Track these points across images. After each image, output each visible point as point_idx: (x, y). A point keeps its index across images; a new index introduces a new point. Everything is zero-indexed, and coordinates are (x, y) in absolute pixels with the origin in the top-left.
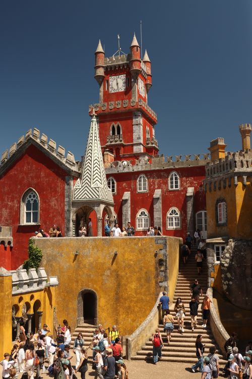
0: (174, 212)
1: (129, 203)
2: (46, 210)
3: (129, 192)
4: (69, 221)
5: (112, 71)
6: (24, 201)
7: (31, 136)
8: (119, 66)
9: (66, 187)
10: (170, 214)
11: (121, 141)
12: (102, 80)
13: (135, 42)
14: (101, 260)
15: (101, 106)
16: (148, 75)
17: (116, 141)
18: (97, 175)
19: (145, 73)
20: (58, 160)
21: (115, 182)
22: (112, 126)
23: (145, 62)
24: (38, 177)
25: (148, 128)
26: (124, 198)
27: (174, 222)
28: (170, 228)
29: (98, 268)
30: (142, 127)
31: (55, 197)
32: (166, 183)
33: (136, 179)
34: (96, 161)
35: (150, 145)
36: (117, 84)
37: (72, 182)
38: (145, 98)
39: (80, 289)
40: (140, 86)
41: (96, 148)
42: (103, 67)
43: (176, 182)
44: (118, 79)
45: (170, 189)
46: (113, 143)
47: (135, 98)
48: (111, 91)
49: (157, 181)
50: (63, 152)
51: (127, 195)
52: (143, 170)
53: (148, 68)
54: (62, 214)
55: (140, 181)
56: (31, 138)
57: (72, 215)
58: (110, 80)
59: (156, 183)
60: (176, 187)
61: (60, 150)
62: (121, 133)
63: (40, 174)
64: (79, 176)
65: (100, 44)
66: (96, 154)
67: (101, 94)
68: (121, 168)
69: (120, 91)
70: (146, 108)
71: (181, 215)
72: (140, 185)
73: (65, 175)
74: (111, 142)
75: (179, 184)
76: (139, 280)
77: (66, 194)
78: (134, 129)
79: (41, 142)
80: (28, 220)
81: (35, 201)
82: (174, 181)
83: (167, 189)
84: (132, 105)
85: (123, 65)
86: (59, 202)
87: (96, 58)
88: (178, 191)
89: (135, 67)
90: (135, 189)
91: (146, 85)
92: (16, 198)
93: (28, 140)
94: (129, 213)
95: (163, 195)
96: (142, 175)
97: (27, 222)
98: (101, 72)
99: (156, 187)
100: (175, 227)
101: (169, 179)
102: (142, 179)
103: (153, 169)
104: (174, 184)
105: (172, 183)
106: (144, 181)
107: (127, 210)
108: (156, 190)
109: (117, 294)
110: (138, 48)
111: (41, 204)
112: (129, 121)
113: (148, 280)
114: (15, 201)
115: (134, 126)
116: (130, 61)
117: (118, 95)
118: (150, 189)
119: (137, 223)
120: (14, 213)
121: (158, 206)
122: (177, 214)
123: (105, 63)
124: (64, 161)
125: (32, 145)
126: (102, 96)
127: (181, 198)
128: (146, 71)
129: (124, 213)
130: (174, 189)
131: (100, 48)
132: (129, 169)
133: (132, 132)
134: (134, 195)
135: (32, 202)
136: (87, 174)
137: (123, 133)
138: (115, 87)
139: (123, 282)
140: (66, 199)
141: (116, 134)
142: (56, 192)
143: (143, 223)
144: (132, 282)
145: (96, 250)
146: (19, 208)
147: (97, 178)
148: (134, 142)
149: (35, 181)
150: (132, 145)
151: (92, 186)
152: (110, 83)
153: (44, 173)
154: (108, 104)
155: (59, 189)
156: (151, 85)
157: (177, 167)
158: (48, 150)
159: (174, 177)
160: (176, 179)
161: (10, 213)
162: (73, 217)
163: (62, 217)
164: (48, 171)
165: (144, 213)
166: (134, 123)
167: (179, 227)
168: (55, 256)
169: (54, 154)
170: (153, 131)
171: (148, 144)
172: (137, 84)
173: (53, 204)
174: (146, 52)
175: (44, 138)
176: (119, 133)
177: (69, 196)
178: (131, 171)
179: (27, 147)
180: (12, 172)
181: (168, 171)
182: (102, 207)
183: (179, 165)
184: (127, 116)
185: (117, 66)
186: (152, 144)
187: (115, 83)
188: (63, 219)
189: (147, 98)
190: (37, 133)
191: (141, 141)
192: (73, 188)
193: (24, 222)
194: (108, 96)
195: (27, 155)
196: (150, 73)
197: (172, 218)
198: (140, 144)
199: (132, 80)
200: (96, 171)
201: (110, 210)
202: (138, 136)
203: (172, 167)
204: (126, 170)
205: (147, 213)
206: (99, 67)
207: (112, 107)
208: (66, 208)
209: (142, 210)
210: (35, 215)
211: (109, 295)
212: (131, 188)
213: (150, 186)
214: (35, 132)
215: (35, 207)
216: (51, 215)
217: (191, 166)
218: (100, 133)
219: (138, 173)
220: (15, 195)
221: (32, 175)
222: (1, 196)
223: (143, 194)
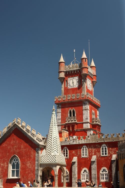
0: (104, 170)
1: (76, 164)
2: (24, 169)
3: (77, 157)
4: (38, 176)
5: (69, 74)
6: (10, 163)
7: (16, 123)
8: (74, 71)
9: (36, 155)
10: (102, 172)
11: (75, 121)
12: (63, 80)
13: (84, 56)
15: (62, 97)
16: (94, 75)
17: (72, 121)
18: (55, 147)
19: (92, 74)
20: (32, 138)
21: (68, 150)
22: (69, 111)
23: (91, 67)
24: (19, 148)
25: (93, 111)
26: (73, 161)
27: (104, 177)
28: (102, 181)
30: (89, 111)
31: (29, 161)
32: (100, 152)
33: (81, 149)
34: (55, 138)
35: (95, 123)
36: (73, 83)
37: (40, 152)
38: (92, 90)
40: (88, 84)
42: (64, 72)
43: (106, 151)
44: (73, 80)
45: (102, 155)
46: (70, 122)
47: (85, 92)
48: (69, 87)
49: (94, 150)
50: (35, 133)
51: (75, 159)
52: (85, 143)
53: (94, 71)
54: (34, 171)
55: (83, 150)
56: (15, 124)
57: (39, 172)
58: (68, 80)
59: (93, 152)
60: (106, 154)
61: (33, 132)
62: (75, 115)
63: (21, 147)
64: (44, 147)
65: (62, 57)
66: (55, 134)
67: (63, 89)
68: (72, 142)
69: (75, 87)
70: (92, 98)
71: (109, 172)
72: (83, 152)
73: (36, 147)
74: (69, 121)
75: (107, 152)
77: (36, 159)
78: (84, 112)
79: (22, 126)
80: (13, 175)
81: (18, 163)
82: (104, 150)
83: (100, 155)
84: (82, 97)
85: (77, 70)
86: (32, 164)
87: (59, 66)
88: (107, 156)
89: (84, 72)
90: (80, 155)
91: (93, 82)
92: (6, 161)
93: (14, 125)
94: (77, 170)
95: (97, 159)
96: (84, 146)
97: (12, 176)
98: (62, 75)
99: (93, 154)
100: (105, 180)
101: (101, 149)
102: (85, 149)
103: (91, 142)
104: (104, 152)
105: (103, 151)
106: (86, 150)
107: (75, 168)
108: (93, 156)
110: (86, 59)
111: (21, 165)
112: (80, 107)
114: (5, 163)
115: (83, 111)
116: (82, 68)
117: (74, 90)
118: (89, 155)
119: (82, 177)
120: (5, 171)
121: (94, 166)
122: (106, 172)
123: (65, 69)
124: (35, 139)
125: (16, 128)
126: (63, 90)
127: (108, 161)
128: (92, 73)
129: (73, 170)
130: (104, 155)
131: (62, 60)
132: (76, 142)
133: (82, 114)
134: (79, 159)
135: (15, 164)
136: (49, 147)
137: (76, 115)
138: (72, 85)
140: (36, 162)
141: (72, 116)
142: (30, 158)
143: (85, 177)
146: (8, 167)
147: (55, 149)
148: (84, 121)
149: (18, 151)
150: (83, 123)
151: (52, 154)
152: (69, 82)
153: (23, 146)
154: (67, 96)
155: (32, 156)
156: (96, 82)
157: (106, 141)
158: (26, 132)
159: (104, 148)
160: (105, 149)
161: (2, 170)
162: (40, 173)
163: (33, 174)
164: (26, 144)
165: (86, 170)
166: (83, 109)
167: (108, 180)
169: (29, 134)
170: (98, 112)
171: (93, 122)
172: (86, 83)
173: (28, 165)
174: (93, 60)
175: (24, 124)
176: (74, 115)
177: (38, 161)
178: (78, 143)
179: (13, 129)
181: (100, 144)
182: (58, 167)
183: (107, 140)
184: (79, 104)
185: (73, 71)
186: (96, 122)
187: (71, 81)
188: (34, 175)
189: (93, 90)
190: (19, 121)
191: (89, 121)
192: (40, 155)
193: (10, 177)
194: (67, 91)
195: (13, 134)
196: (95, 74)
197: (103, 175)
198: (88, 122)
199: (83, 80)
200: (55, 145)
201: (63, 169)
202: (86, 117)
203: (103, 141)
204: (75, 143)
205: (87, 171)
206: (61, 72)
207: (70, 98)
208: (36, 168)
209: (85, 169)
210: (17, 172)
212: (77, 154)
213: (89, 153)
214: (18, 120)
215: (18, 167)
216: (27, 172)
217: (114, 141)
218: (62, 115)
219: (82, 145)
220: (5, 159)
221: (16, 147)
223: (85, 159)
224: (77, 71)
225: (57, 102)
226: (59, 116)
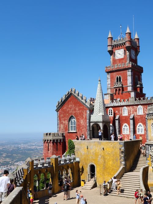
0: (140, 125)
1: (119, 121)
2: (79, 125)
3: (119, 115)
5: (116, 47)
8: (120, 44)
9: (87, 115)
10: (139, 127)
11: (121, 85)
12: (111, 52)
13: (128, 31)
14: (97, 151)
15: (111, 67)
17: (119, 85)
20: (83, 102)
21: (112, 110)
22: (116, 77)
24: (75, 110)
25: (137, 76)
26: (116, 118)
27: (140, 130)
28: (138, 133)
29: (96, 155)
30: (132, 77)
31: (82, 119)
32: (136, 111)
33: (122, 109)
36: (119, 54)
40: (132, 54)
42: (112, 45)
44: (120, 52)
47: (128, 62)
48: (117, 58)
49: (132, 110)
52: (125, 104)
53: (137, 42)
54: (86, 127)
55: (124, 110)
56: (72, 93)
58: (116, 52)
61: (84, 98)
65: (110, 33)
66: (100, 99)
67: (112, 60)
68: (115, 104)
69: (121, 58)
71: (144, 127)
72: (124, 112)
73: (87, 109)
74: (116, 86)
75: (142, 112)
76: (113, 160)
77: (87, 118)
80: (72, 130)
83: (137, 114)
84: (126, 65)
85: (122, 44)
86: (85, 122)
88: (142, 115)
89: (128, 45)
90: (122, 114)
96: (125, 107)
99: (132, 113)
100: (141, 133)
101: (138, 109)
103: (130, 104)
105: (139, 111)
106: (126, 110)
108: (131, 115)
109: (104, 166)
110: (130, 34)
112: (125, 74)
113: (117, 160)
114: (66, 121)
115: (128, 77)
117: (120, 60)
118: (129, 114)
119: (123, 131)
120: (66, 127)
122: (142, 126)
123: (113, 43)
125: (72, 96)
130: (140, 114)
131: (110, 35)
132: (119, 104)
133: (127, 80)
134: (121, 117)
135: (73, 121)
136: (97, 109)
138: (118, 56)
139: (106, 161)
140: (87, 121)
142: (83, 117)
143: (126, 131)
144: (110, 161)
145: (95, 146)
146: (68, 124)
148: (128, 85)
149: (74, 112)
150: (127, 87)
151: (99, 114)
152: (116, 54)
154: (114, 66)
155: (84, 116)
157: (141, 103)
160: (141, 109)
161: (64, 126)
166: (127, 75)
167: (143, 133)
168: (79, 148)
173: (82, 122)
174: (136, 33)
175: (77, 93)
176: (120, 81)
180: (65, 108)
181: (137, 105)
182: (103, 124)
184: (124, 71)
191: (132, 84)
193: (70, 131)
194: (115, 61)
198: (131, 86)
199: (127, 52)
200: (101, 107)
202: (130, 82)
204: (117, 105)
205: (127, 126)
206: (109, 46)
209: (126, 124)
210: (74, 127)
212: (119, 113)
214: (73, 90)
215: (74, 124)
216: (81, 128)
217: (148, 103)
218: (111, 81)
219: (123, 106)
220: (66, 118)
221: (72, 109)
222: (60, 118)
223: (126, 117)
225: (107, 71)
226: (109, 82)
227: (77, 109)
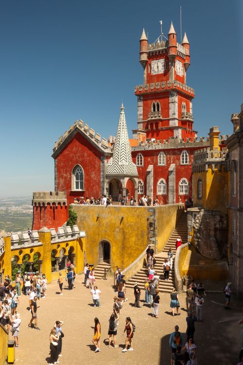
0: (184, 182)
1: (152, 174)
2: (87, 181)
3: (152, 165)
4: (103, 189)
5: (153, 56)
6: (74, 173)
7: (78, 126)
8: (159, 51)
9: (102, 164)
10: (182, 183)
11: (159, 117)
12: (145, 64)
13: (172, 30)
14: (113, 221)
15: (145, 87)
16: (186, 56)
17: (155, 117)
18: (123, 155)
19: (183, 54)
20: (96, 144)
21: (143, 157)
22: (153, 104)
23: (183, 45)
24: (83, 156)
25: (184, 104)
26: (148, 170)
27: (184, 189)
28: (181, 193)
29: (112, 226)
30: (177, 104)
31: (94, 171)
32: (179, 159)
33: (157, 155)
34: (123, 145)
35: (185, 119)
36: (158, 67)
37: (105, 161)
38: (184, 76)
39: (100, 240)
40: (178, 68)
41: (123, 134)
42: (146, 53)
43: (186, 159)
44: (158, 63)
45: (182, 164)
46: (153, 119)
47: (172, 79)
48: (153, 73)
49: (172, 157)
50: (99, 138)
51: (150, 168)
52: (163, 148)
53: (186, 49)
54: (99, 183)
55: (160, 157)
56: (77, 128)
57: (105, 184)
58: (152, 63)
59: (172, 159)
60: (186, 162)
61: (97, 137)
62: (160, 110)
63: (84, 155)
64: (111, 155)
65: (144, 32)
66: (123, 139)
67: (145, 76)
68: (147, 147)
69: (160, 73)
70: (181, 87)
71: (189, 184)
72: (160, 160)
73: (101, 156)
74: (152, 117)
75: (188, 160)
76: (137, 235)
77: (101, 169)
78: (170, 106)
79: (84, 130)
80: (77, 187)
81: (82, 174)
82: (185, 157)
83: (180, 164)
84: (168, 86)
85: (162, 51)
86: (97, 175)
87: (140, 45)
88: (187, 165)
89: (172, 52)
90: (157, 163)
91: (185, 65)
92: (68, 171)
93: (75, 129)
94: (152, 181)
95: (176, 168)
96: (162, 153)
97: (76, 188)
98: (144, 57)
99: (172, 162)
100: (184, 193)
101: (181, 156)
102: (162, 155)
103: (169, 148)
104: (185, 160)
105: (183, 159)
106: (163, 157)
107: (151, 179)
108: (171, 164)
109: (123, 244)
110: (175, 35)
111: (85, 176)
112: (166, 99)
113: (142, 236)
114: (68, 173)
115: (170, 104)
116: (168, 47)
117: (159, 77)
118: (167, 164)
119: (158, 189)
120: (68, 182)
121: (172, 177)
122: (186, 183)
123: (148, 49)
124: (100, 145)
125: (78, 132)
126: (146, 77)
127: (189, 171)
128: (184, 53)
129: (147, 181)
130: (185, 163)
131: (144, 36)
132: (152, 147)
133: (168, 108)
134: (156, 168)
135: (79, 174)
136: (117, 155)
138: (156, 70)
139: (127, 237)
140: (102, 173)
141: (156, 110)
142: (95, 168)
143: (162, 189)
144: (132, 237)
145: (110, 215)
146: (71, 178)
147: (123, 158)
148: (170, 118)
149: (81, 159)
150: (169, 120)
151: (120, 164)
152: (152, 66)
153: (87, 153)
154: (150, 86)
155: (97, 166)
156: (190, 64)
157: (187, 147)
158: (89, 137)
159: (185, 155)
160: (186, 156)
161: (65, 181)
162: (106, 186)
163: (99, 186)
164: (89, 152)
165: (163, 181)
166: (170, 102)
167: (188, 193)
168: (85, 217)
169: (93, 140)
170: (191, 104)
171: (183, 118)
172: (174, 67)
173: (93, 176)
174: (185, 34)
175: (86, 128)
176: (158, 110)
177: (103, 171)
178: (154, 149)
179: (75, 134)
180: (66, 152)
181: (180, 150)
182: (126, 179)
183: (188, 145)
184: (165, 95)
185: (157, 52)
186: (187, 117)
187: (156, 65)
188: (100, 187)
189: (185, 76)
190: (81, 124)
191: (176, 116)
192: (106, 165)
193: (74, 189)
194: (151, 78)
195: (75, 140)
196: (188, 53)
197: (183, 187)
198: (175, 119)
199: (170, 64)
200: (123, 152)
201: (134, 180)
202: (173, 112)
203: (183, 147)
204: (150, 149)
205: (165, 182)
206: (143, 53)
207: (153, 88)
208: (102, 180)
209: (162, 179)
210: (82, 183)
211: (118, 245)
212: (154, 162)
213: (167, 161)
214: (80, 123)
215: (82, 179)
216: (91, 185)
217: (197, 146)
218: (144, 110)
219: (159, 151)
220: (68, 169)
221: (78, 154)
222: (59, 169)
223: (162, 167)
224: (159, 52)
225: (138, 93)
226: (141, 111)
227: (86, 155)
